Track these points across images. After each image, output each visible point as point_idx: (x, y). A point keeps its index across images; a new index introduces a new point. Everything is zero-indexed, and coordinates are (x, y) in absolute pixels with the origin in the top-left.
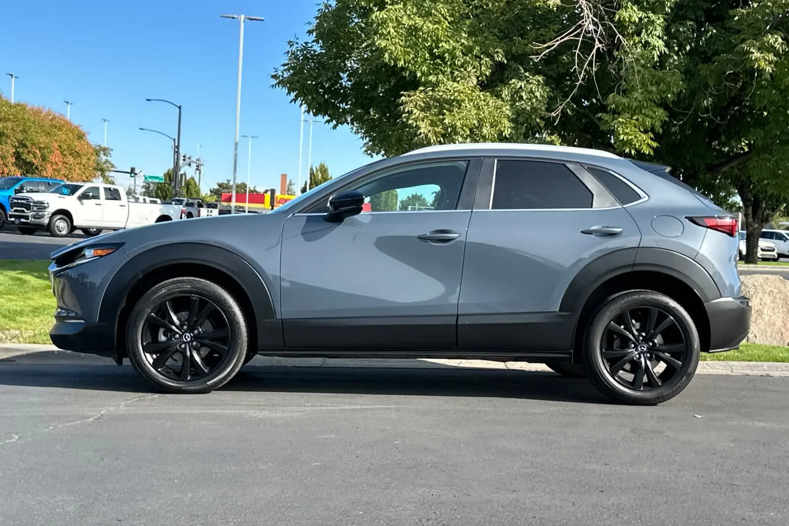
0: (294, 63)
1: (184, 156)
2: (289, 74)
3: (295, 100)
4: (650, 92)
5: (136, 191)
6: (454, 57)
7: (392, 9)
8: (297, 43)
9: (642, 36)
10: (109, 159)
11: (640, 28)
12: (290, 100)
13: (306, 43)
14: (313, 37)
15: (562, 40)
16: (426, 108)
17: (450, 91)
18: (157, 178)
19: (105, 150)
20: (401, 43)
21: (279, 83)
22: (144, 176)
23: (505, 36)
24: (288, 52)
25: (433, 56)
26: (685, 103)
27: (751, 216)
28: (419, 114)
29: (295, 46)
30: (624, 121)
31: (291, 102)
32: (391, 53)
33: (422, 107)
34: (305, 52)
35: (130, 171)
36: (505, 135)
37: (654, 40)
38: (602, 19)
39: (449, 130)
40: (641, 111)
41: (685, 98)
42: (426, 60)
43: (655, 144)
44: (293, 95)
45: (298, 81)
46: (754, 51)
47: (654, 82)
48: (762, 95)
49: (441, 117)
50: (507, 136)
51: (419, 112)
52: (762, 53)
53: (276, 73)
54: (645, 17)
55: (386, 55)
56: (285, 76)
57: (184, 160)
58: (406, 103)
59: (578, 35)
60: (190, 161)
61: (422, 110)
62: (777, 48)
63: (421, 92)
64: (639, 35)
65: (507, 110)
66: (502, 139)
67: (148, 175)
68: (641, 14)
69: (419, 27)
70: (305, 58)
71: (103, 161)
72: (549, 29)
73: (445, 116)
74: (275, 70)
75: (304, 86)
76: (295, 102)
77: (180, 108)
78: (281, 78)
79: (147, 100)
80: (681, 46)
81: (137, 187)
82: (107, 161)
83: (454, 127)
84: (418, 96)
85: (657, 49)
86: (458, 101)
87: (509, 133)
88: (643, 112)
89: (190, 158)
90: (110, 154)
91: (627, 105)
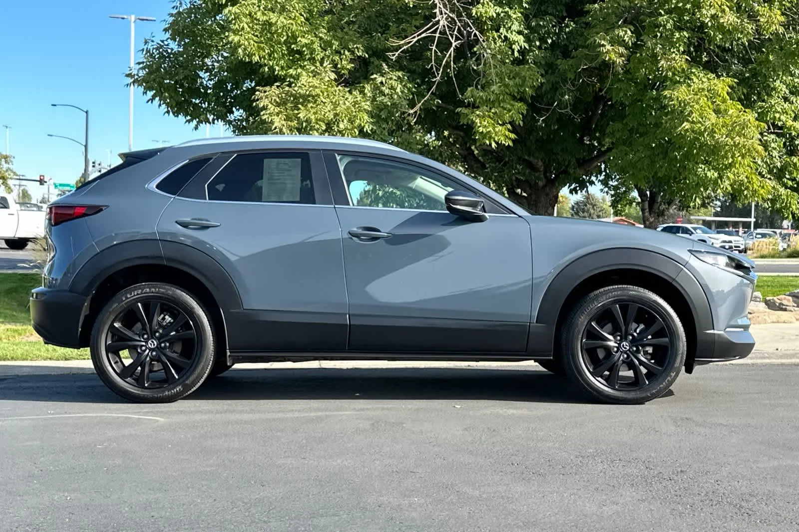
0: (149, 62)
1: (94, 163)
2: (145, 72)
3: (152, 99)
4: (506, 86)
5: (50, 200)
6: (312, 51)
7: (244, 4)
8: (153, 41)
9: (501, 31)
10: (10, 166)
11: (497, 24)
12: (147, 100)
13: (163, 41)
14: (168, 35)
15: (419, 37)
16: (281, 103)
17: (305, 86)
18: (68, 185)
19: (6, 157)
20: (255, 38)
21: (134, 82)
22: (55, 184)
23: (366, 32)
24: (143, 50)
25: (291, 52)
26: (547, 97)
27: (648, 210)
28: (274, 110)
29: (151, 43)
30: (481, 113)
31: (148, 102)
32: (245, 49)
33: (277, 102)
34: (161, 50)
35: (39, 179)
36: (367, 131)
37: (512, 36)
38: (459, 15)
39: (304, 124)
40: (500, 104)
41: (546, 93)
42: (283, 55)
43: (513, 136)
44: (150, 94)
45: (154, 80)
46: (605, 43)
47: (511, 77)
48: (619, 87)
49: (296, 112)
50: (369, 132)
51: (273, 107)
52: (612, 46)
53: (131, 72)
54: (502, 12)
55: (240, 51)
56: (140, 75)
57: (94, 166)
58: (262, 98)
59: (435, 32)
60: (100, 167)
61: (278, 105)
62: (627, 41)
63: (278, 87)
64: (498, 31)
65: (367, 106)
66: (363, 134)
67: (58, 182)
68: (499, 10)
69: (274, 22)
70: (162, 56)
71: (5, 169)
72: (411, 24)
73: (300, 111)
74: (129, 69)
75: (161, 84)
76: (152, 102)
77: (87, 112)
78: (136, 77)
79: (53, 105)
80: (543, 40)
81: (50, 196)
82: (8, 169)
83: (308, 121)
84: (273, 91)
85: (517, 44)
86: (313, 97)
87: (370, 128)
88: (502, 105)
89: (99, 164)
90: (12, 162)
91: (484, 98)
